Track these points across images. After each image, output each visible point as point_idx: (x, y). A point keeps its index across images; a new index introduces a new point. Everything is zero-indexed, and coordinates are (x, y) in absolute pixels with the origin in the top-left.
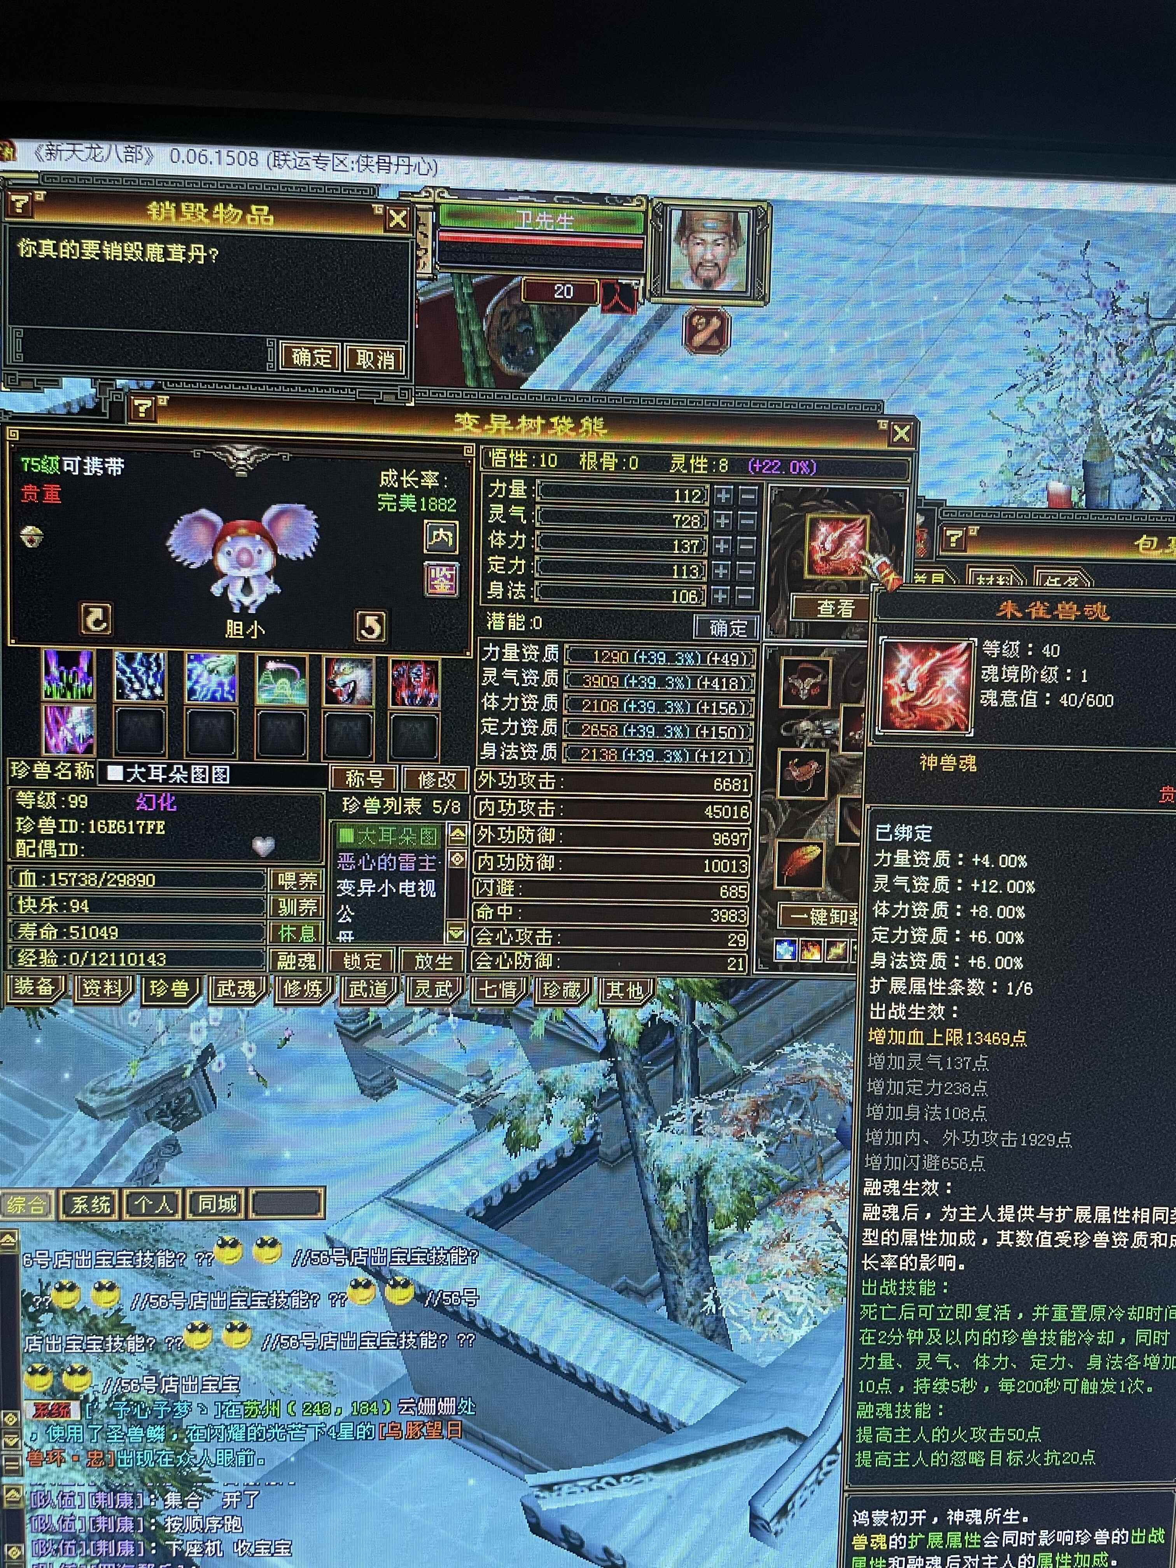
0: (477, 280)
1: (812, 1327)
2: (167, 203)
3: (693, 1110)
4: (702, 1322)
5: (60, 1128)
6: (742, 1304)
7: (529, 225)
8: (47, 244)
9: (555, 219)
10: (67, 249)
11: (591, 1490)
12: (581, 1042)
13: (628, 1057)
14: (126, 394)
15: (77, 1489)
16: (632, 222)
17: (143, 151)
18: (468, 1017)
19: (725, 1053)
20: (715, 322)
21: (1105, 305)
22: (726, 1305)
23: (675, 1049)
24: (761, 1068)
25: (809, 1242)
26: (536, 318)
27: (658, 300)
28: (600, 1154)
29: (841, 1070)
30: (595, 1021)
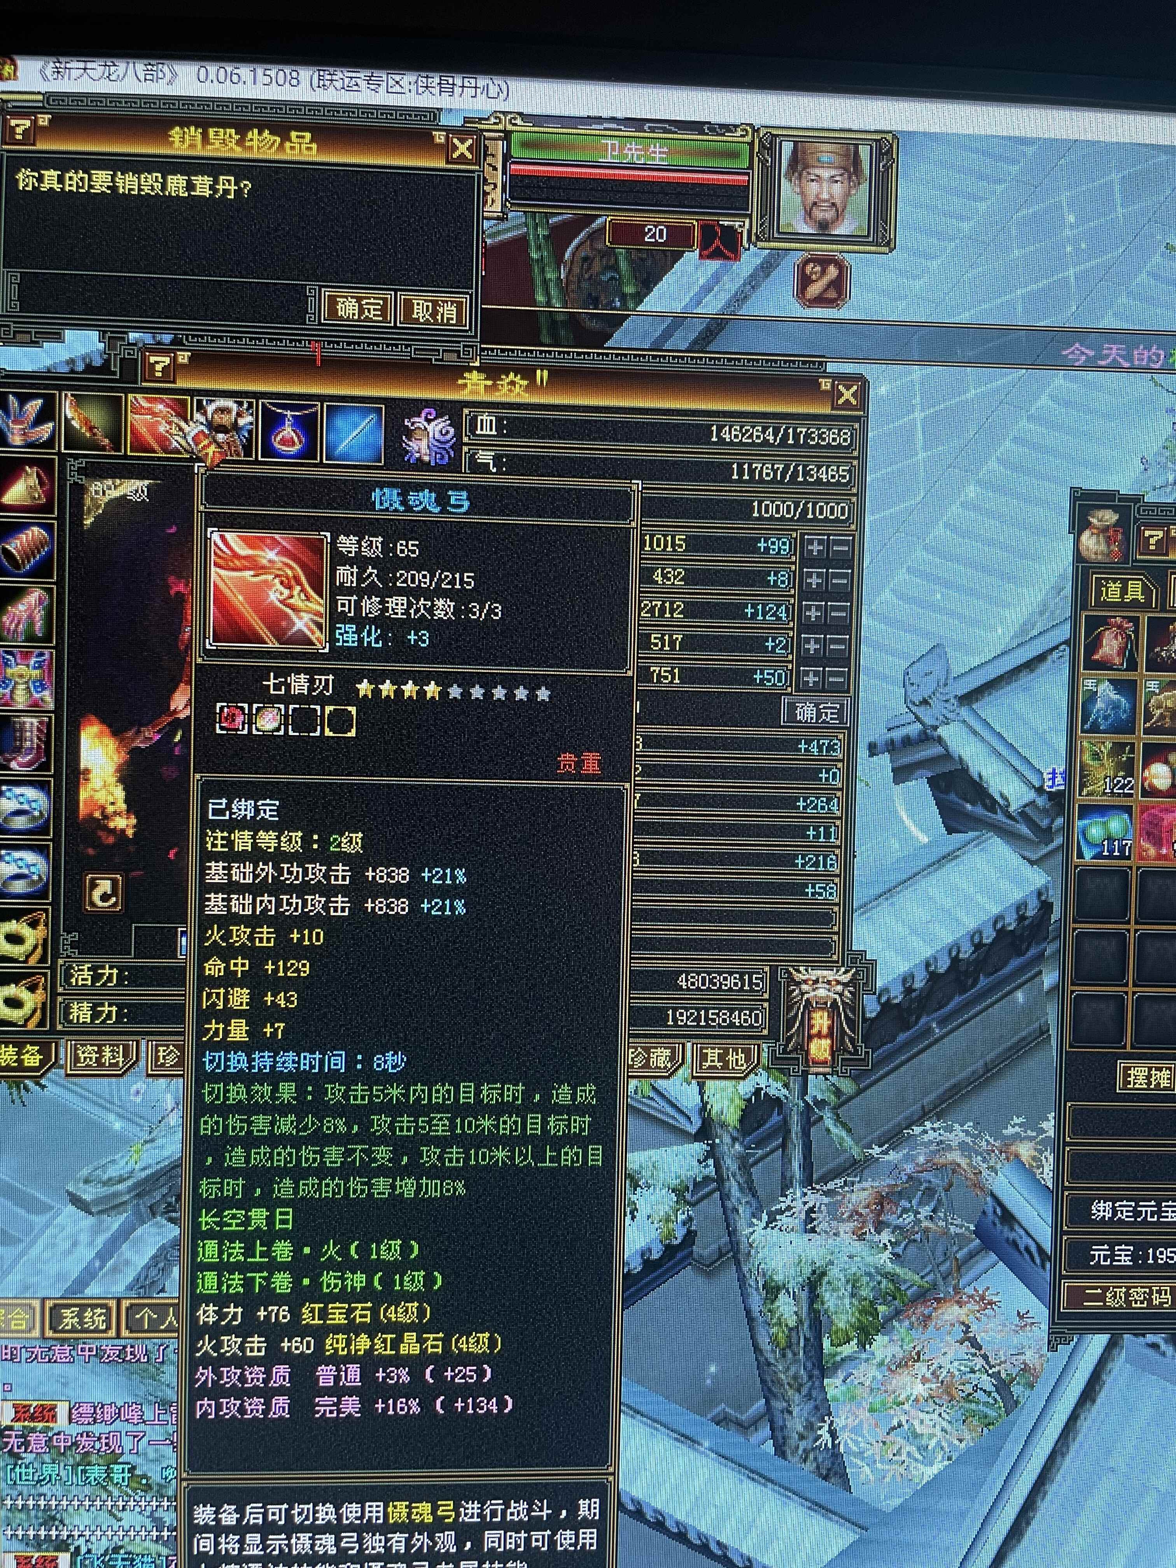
0: (555, 220)
1: (946, 1463)
2: (192, 129)
3: (805, 1203)
4: (815, 1459)
5: (47, 1226)
6: (863, 1437)
7: (616, 157)
8: (50, 176)
9: (646, 150)
10: (74, 181)
12: (671, 1122)
13: (727, 1139)
14: (140, 349)
16: (734, 155)
17: (164, 67)
19: (844, 1134)
20: (833, 271)
22: (844, 1437)
23: (784, 1129)
24: (886, 1153)
25: (943, 1361)
26: (623, 265)
27: (766, 245)
28: (695, 1256)
29: (981, 1154)
30: (688, 1096)
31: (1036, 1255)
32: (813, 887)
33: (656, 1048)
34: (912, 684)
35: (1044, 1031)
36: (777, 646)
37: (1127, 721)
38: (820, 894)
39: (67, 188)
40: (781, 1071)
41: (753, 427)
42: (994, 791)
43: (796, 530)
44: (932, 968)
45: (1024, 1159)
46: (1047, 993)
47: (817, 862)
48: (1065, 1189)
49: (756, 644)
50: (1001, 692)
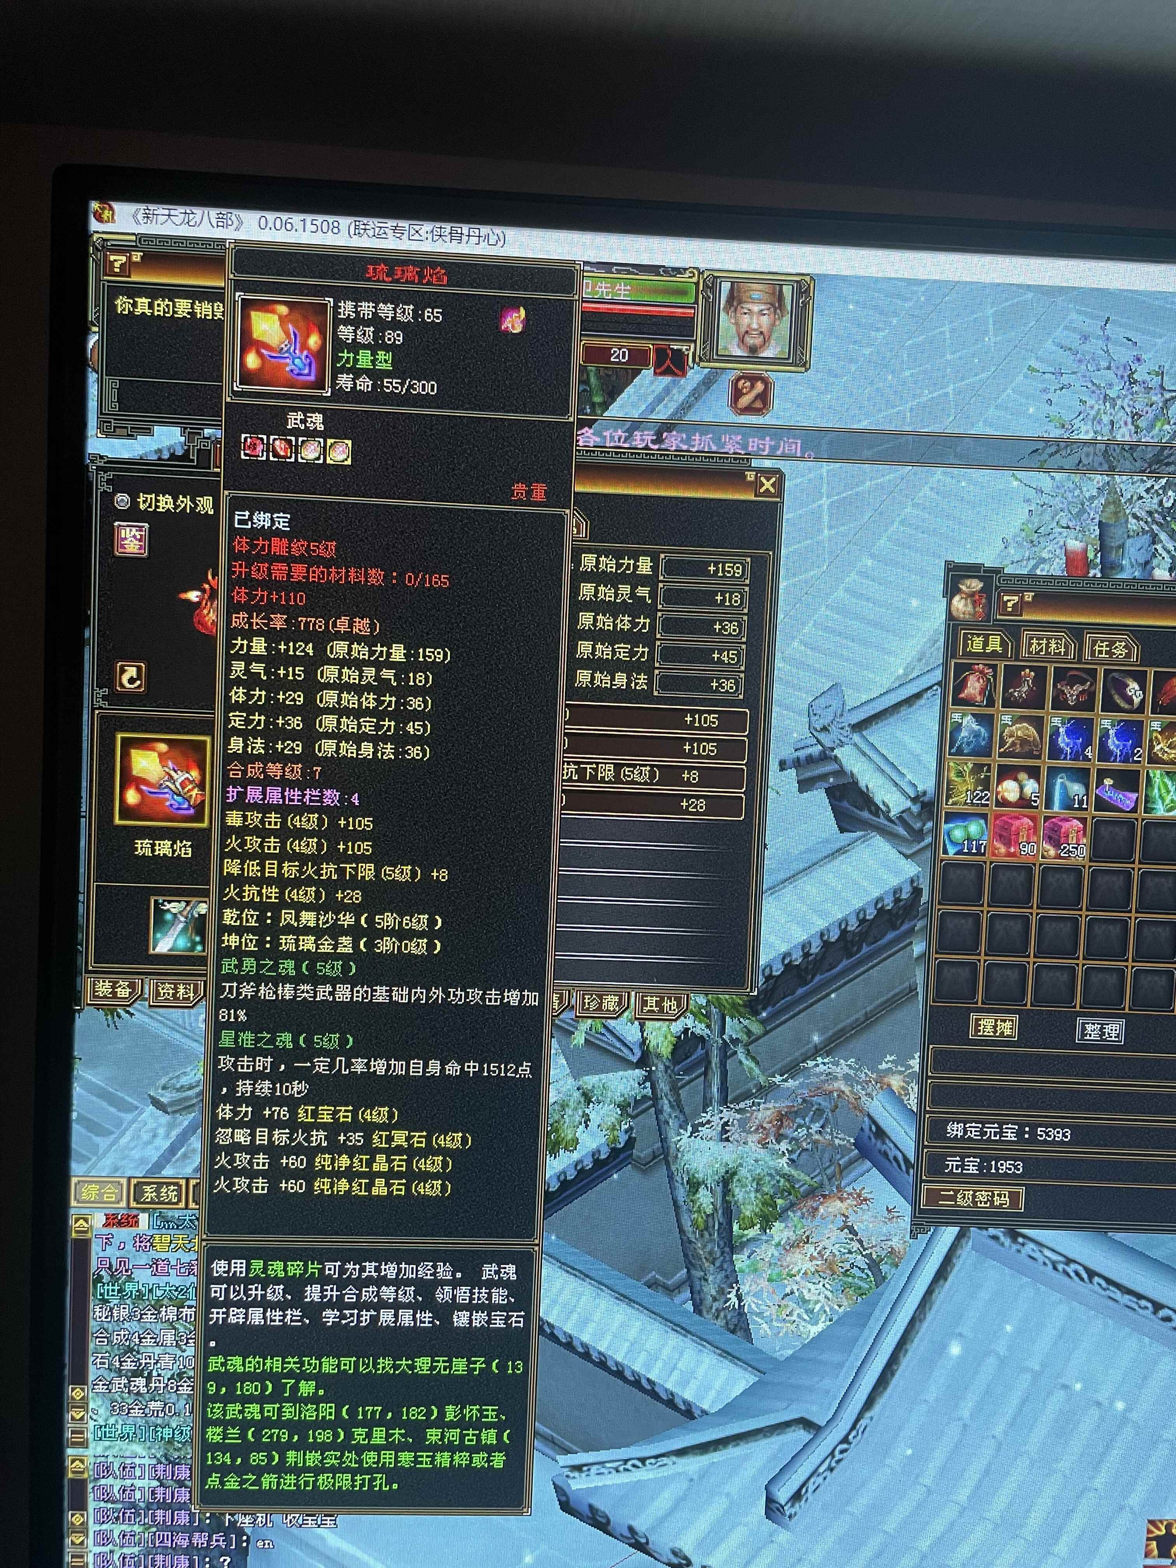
1: (828, 1323)
3: (721, 1118)
4: (725, 1317)
5: (133, 1121)
6: (763, 1300)
7: (589, 293)
8: (143, 303)
9: (613, 288)
10: (161, 307)
11: (618, 1471)
12: (619, 1052)
13: (661, 1067)
14: (212, 442)
15: (137, 1461)
16: (683, 293)
17: (233, 218)
19: (753, 1065)
20: (760, 387)
21: (1122, 377)
22: (748, 1301)
23: (706, 1060)
24: (785, 1080)
25: (826, 1243)
27: (706, 364)
28: (634, 1157)
29: (860, 1083)
30: (631, 1033)
31: (903, 1164)
33: (607, 995)
34: (815, 715)
35: (912, 989)
37: (985, 747)
39: (156, 313)
40: (705, 1015)
42: (878, 800)
44: (826, 938)
45: (894, 1088)
46: (918, 959)
48: (926, 1112)
50: (885, 722)
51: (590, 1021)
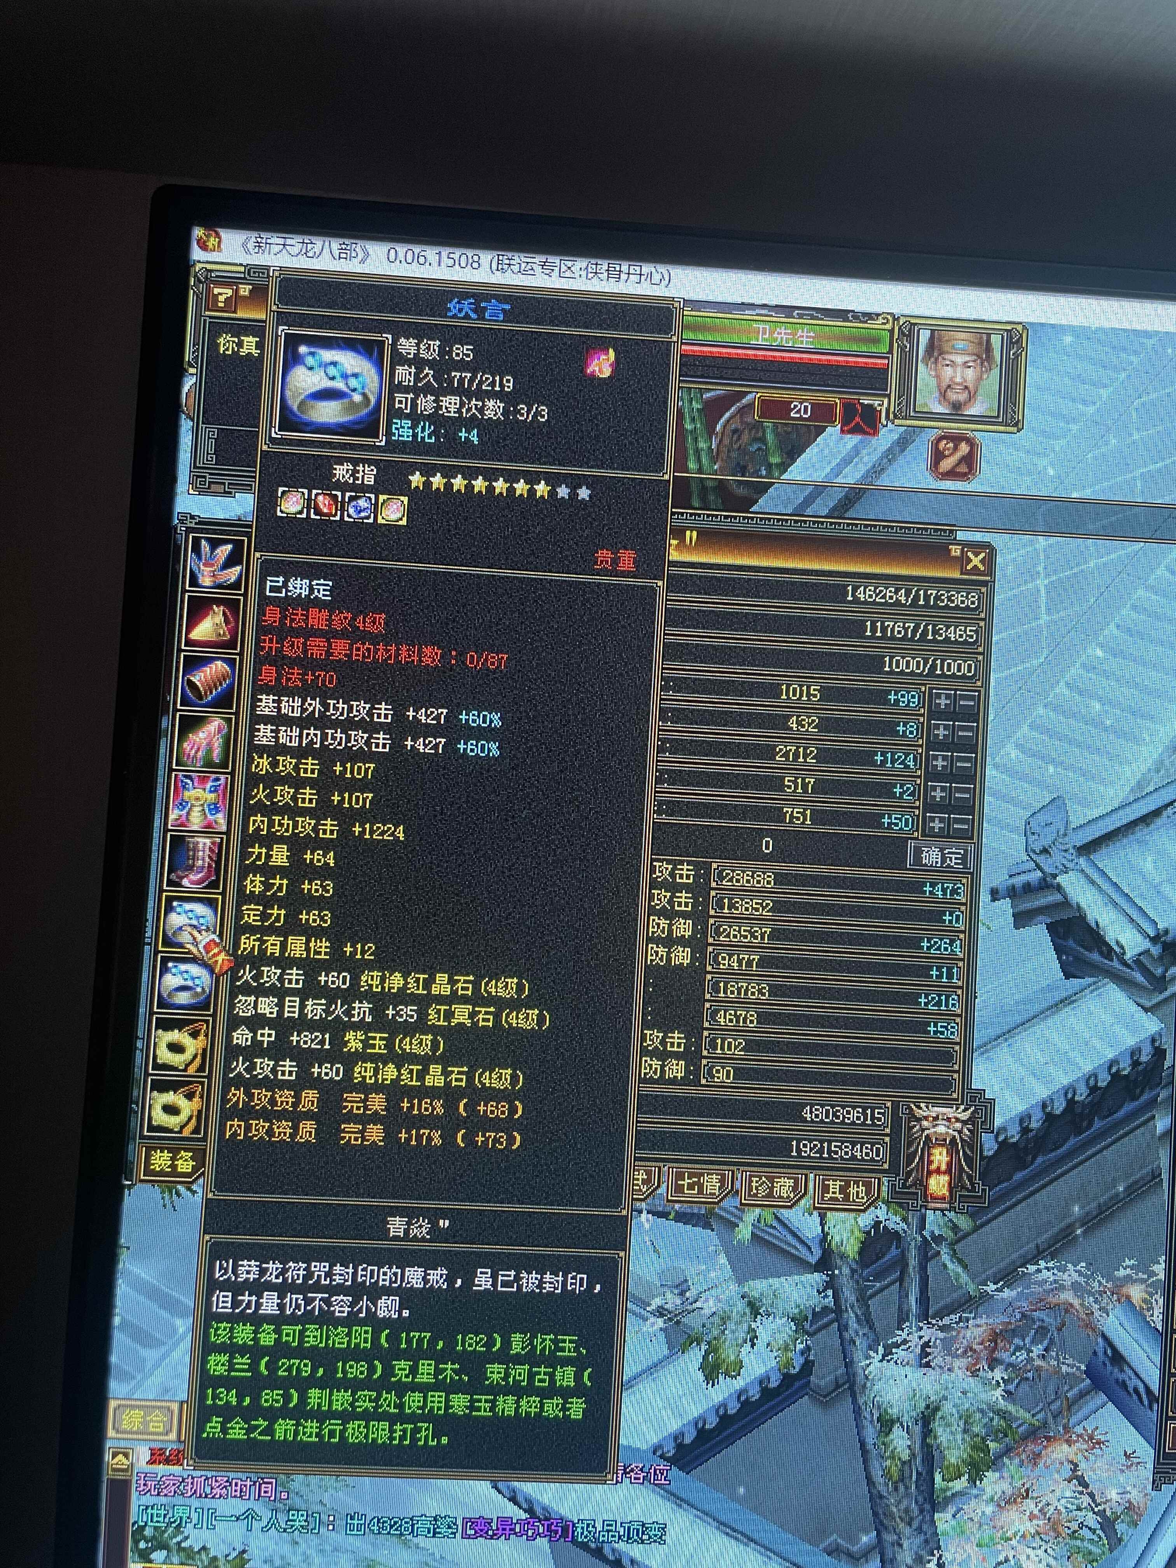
0: (709, 395)
3: (921, 1337)
7: (766, 340)
8: (250, 341)
9: (794, 334)
12: (793, 1251)
13: (846, 1271)
16: (876, 341)
17: (358, 249)
18: (663, 1215)
19: (960, 1270)
20: (964, 448)
23: (902, 1262)
24: (1000, 1290)
25: (1050, 1498)
26: (770, 437)
27: (901, 422)
28: (812, 1385)
29: (1093, 1295)
30: (810, 1226)
31: (1144, 1396)
32: (936, 1026)
33: (780, 1177)
34: (1033, 834)
35: (1156, 1175)
36: (904, 792)
38: (942, 1033)
40: (900, 1205)
41: (887, 588)
42: (1110, 939)
43: (925, 685)
44: (1049, 1109)
45: (1135, 1302)
46: (1160, 1138)
47: (940, 1001)
49: (884, 790)
50: (1117, 844)
51: (758, 1211)
